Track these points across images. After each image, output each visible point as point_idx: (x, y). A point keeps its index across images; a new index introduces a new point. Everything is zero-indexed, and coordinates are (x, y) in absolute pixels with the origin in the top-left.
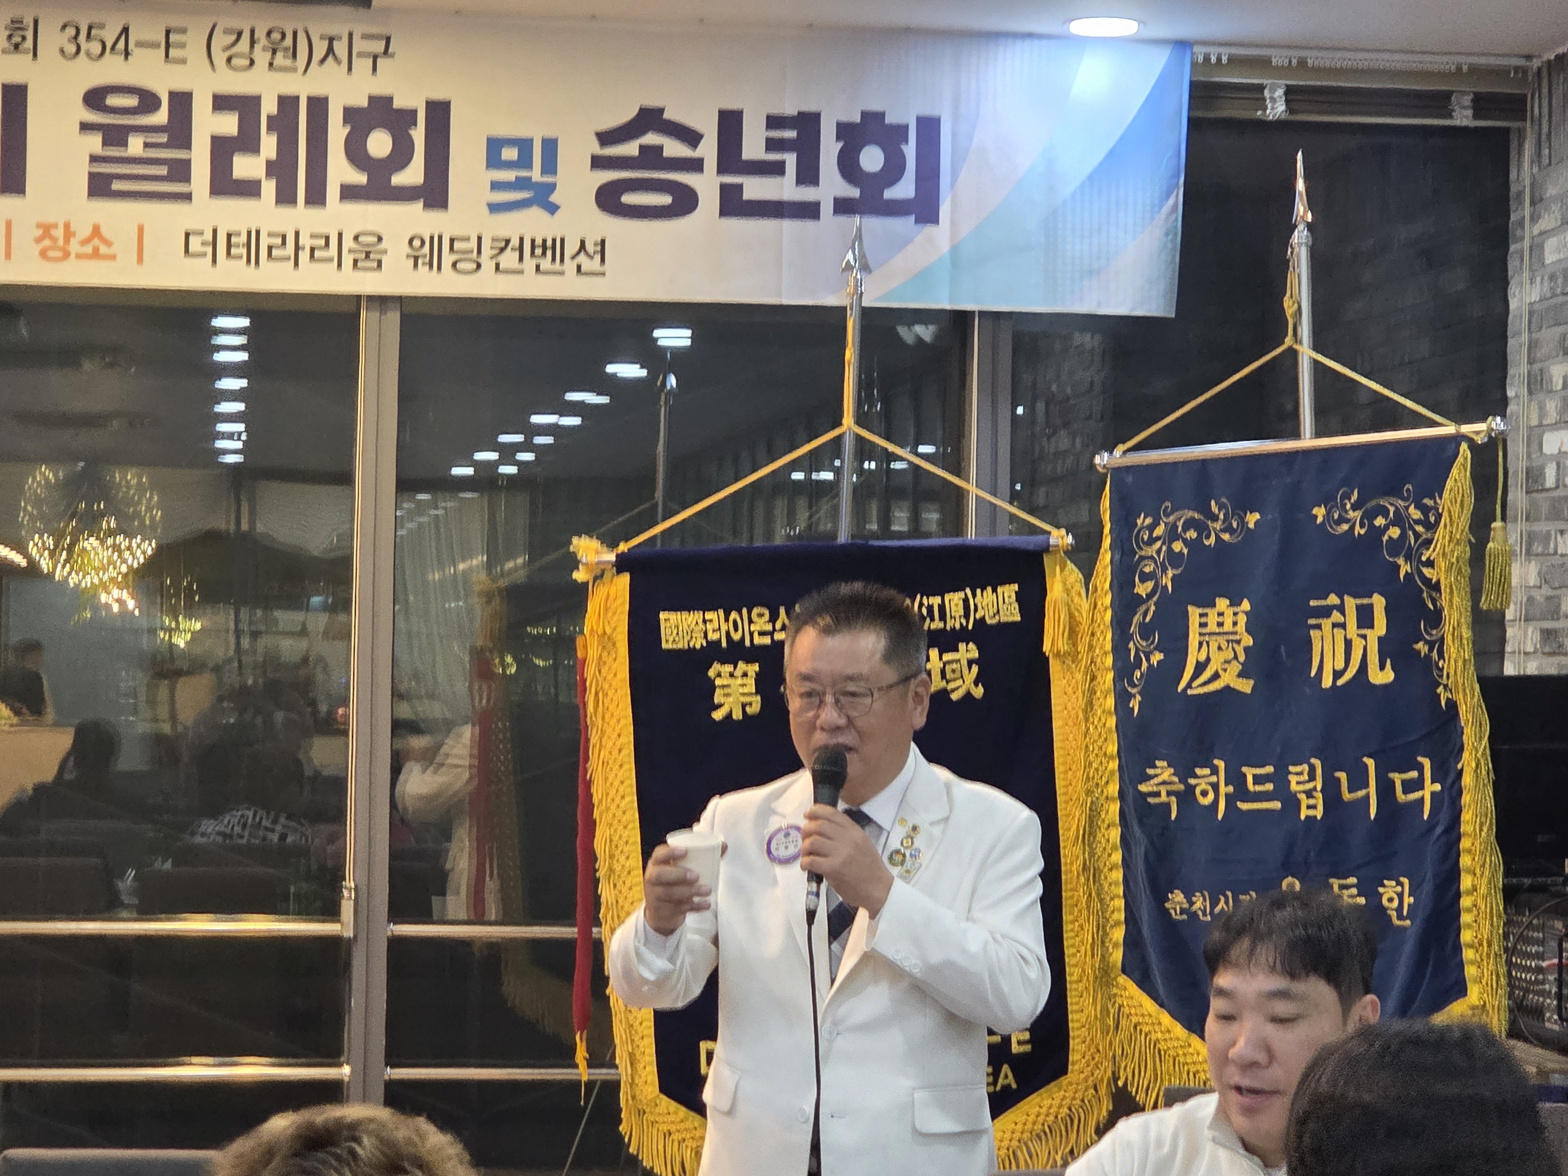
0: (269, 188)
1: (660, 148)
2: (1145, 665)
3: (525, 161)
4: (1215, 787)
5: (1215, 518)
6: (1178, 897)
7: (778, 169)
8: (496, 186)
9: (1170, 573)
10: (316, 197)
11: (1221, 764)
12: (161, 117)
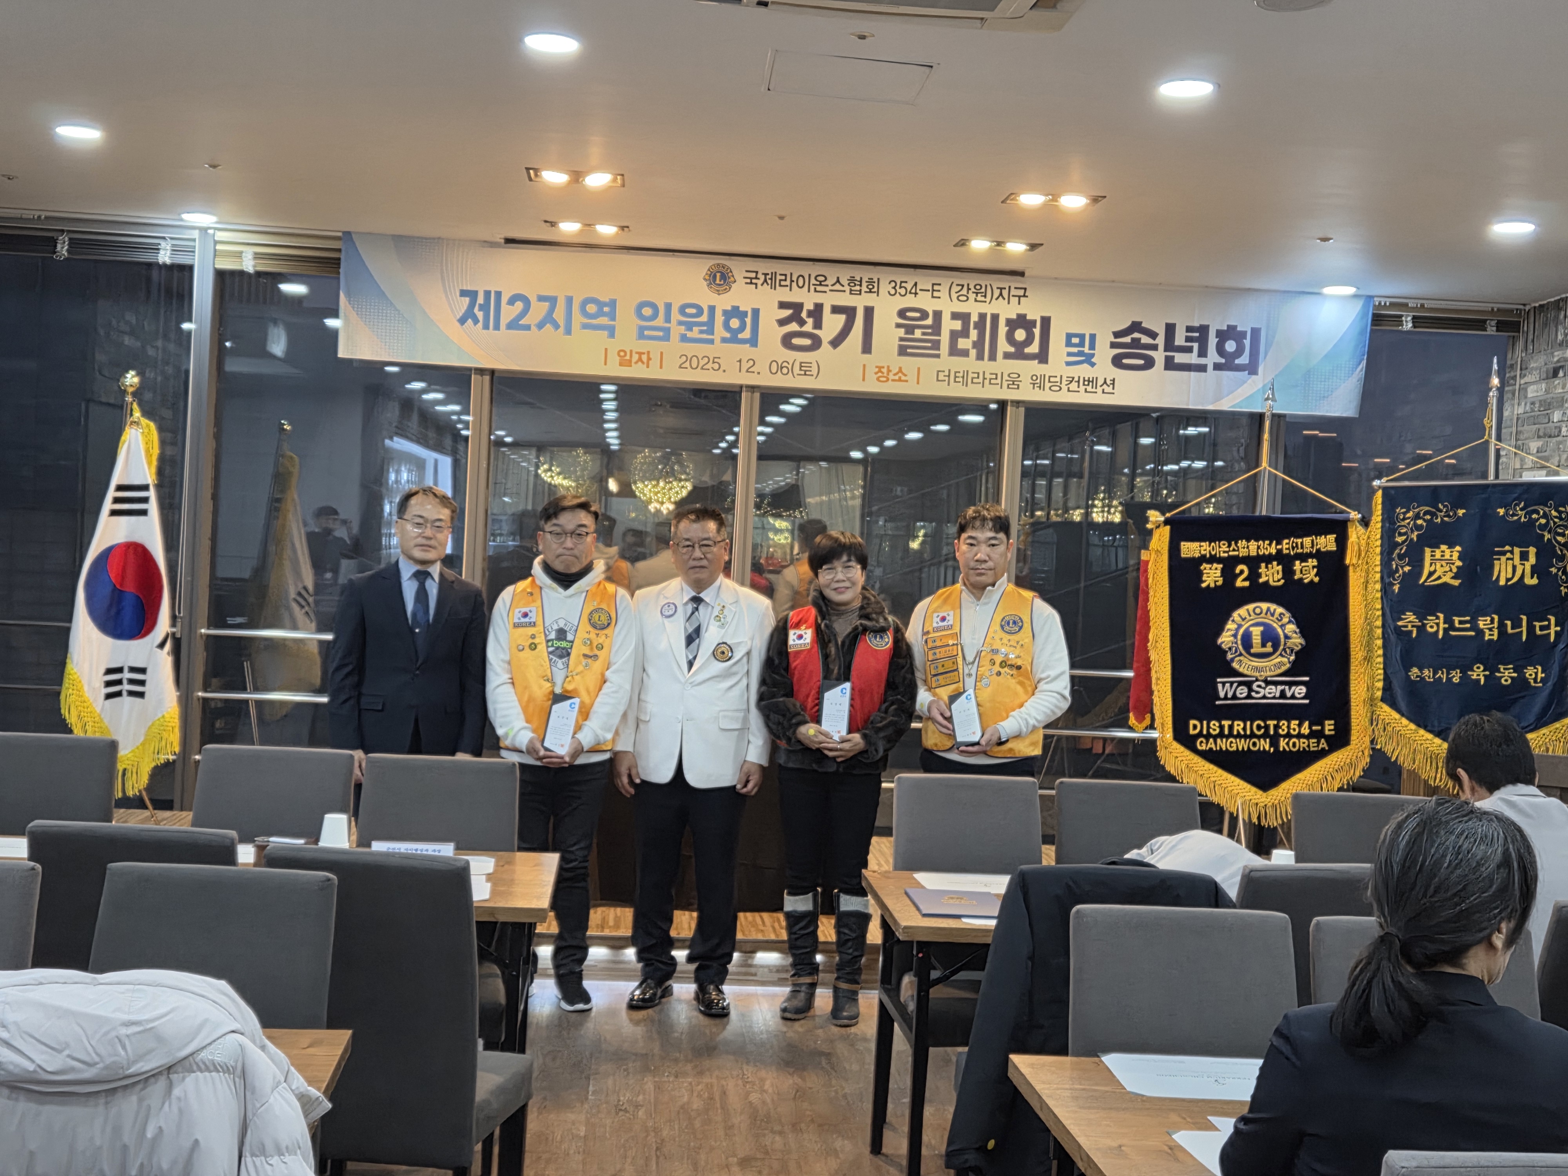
0: (973, 353)
1: (1140, 339)
2: (1401, 572)
3: (1081, 344)
4: (1438, 624)
5: (1441, 511)
6: (1415, 670)
7: (1189, 350)
8: (1069, 354)
9: (1416, 533)
10: (993, 357)
11: (1441, 616)
12: (929, 321)
